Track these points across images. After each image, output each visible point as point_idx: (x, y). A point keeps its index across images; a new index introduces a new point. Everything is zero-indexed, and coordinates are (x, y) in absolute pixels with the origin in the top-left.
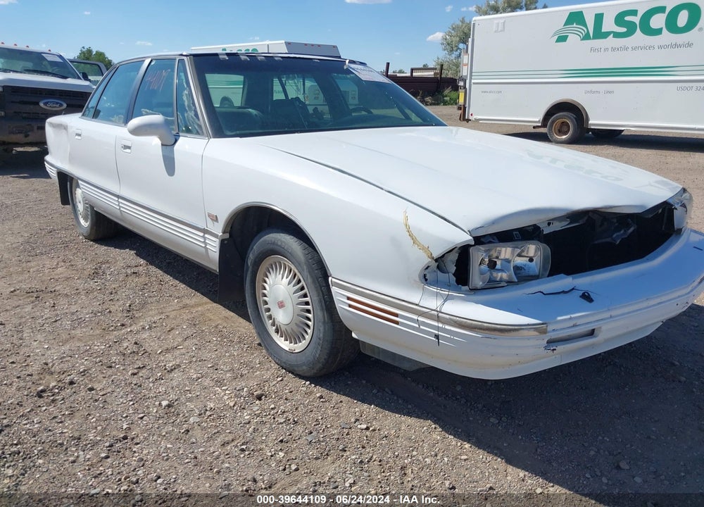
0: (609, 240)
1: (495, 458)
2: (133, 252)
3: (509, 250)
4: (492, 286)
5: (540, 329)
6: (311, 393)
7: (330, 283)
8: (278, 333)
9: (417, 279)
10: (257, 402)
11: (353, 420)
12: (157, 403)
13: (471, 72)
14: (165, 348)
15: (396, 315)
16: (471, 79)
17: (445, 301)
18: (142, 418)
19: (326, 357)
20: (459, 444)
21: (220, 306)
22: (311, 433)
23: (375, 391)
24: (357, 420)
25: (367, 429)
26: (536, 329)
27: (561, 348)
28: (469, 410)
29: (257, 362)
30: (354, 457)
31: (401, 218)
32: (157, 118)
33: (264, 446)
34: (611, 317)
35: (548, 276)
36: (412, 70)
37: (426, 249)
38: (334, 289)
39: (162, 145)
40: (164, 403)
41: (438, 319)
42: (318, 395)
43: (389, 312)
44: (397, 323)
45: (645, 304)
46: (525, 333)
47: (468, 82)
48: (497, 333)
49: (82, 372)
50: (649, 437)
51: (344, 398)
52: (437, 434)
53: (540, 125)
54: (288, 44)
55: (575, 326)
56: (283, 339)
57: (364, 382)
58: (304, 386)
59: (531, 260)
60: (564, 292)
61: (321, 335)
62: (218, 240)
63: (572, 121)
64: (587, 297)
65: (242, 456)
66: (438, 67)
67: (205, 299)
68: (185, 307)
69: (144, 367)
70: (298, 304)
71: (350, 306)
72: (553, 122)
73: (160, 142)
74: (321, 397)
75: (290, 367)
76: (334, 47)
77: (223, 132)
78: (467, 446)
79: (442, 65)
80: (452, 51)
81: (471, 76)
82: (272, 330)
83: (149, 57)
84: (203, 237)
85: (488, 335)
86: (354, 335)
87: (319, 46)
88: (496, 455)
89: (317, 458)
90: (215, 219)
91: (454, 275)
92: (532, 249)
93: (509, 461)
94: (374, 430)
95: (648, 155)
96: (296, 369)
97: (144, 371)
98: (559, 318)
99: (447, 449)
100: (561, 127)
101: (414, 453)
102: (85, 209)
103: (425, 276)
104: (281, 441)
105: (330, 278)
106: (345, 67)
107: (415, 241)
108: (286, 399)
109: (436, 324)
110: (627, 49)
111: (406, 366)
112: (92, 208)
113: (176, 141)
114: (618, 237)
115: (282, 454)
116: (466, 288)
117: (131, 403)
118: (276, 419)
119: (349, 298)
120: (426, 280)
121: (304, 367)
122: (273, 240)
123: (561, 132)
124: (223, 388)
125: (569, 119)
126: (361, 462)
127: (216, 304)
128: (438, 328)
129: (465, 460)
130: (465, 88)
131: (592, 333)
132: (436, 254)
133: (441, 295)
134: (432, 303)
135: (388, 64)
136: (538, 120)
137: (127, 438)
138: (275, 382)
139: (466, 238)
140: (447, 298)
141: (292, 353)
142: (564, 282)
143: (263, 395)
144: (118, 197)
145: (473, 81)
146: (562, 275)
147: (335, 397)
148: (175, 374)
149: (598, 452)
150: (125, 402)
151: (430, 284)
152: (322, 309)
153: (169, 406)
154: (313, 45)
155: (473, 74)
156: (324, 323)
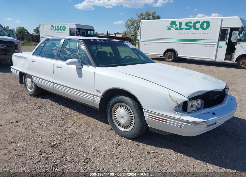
0: (213, 98)
1: (191, 158)
2: (50, 100)
3: (195, 102)
4: (193, 112)
5: (206, 122)
6: (133, 143)
7: (143, 111)
8: (119, 126)
9: (173, 110)
10: (119, 146)
11: (149, 150)
12: (90, 148)
13: (140, 38)
14: (82, 131)
15: (166, 120)
16: (140, 40)
17: (181, 116)
18: (88, 153)
19: (139, 132)
20: (180, 155)
21: (91, 118)
22: (140, 154)
23: (151, 142)
24: (150, 150)
25: (154, 152)
26: (205, 123)
27: (209, 127)
28: (179, 146)
29: (113, 135)
30: (155, 160)
31: (168, 94)
32: (75, 60)
33: (128, 158)
34: (220, 119)
35: (203, 108)
36: (115, 34)
37: (176, 102)
38: (145, 113)
39: (76, 68)
40: (93, 148)
41: (180, 121)
42: (136, 144)
43: (163, 119)
44: (166, 122)
45: (226, 115)
46: (203, 124)
47: (139, 41)
48: (196, 124)
49: (60, 140)
50: (226, 150)
51: (143, 144)
52: (173, 153)
53: (162, 56)
54: (76, 25)
55: (213, 121)
56: (121, 127)
57: (147, 139)
58: (130, 141)
59: (198, 104)
60: (208, 113)
61: (138, 126)
62: (100, 98)
63: (173, 55)
64: (214, 114)
65: (124, 161)
66: (124, 34)
67: (85, 116)
68: (80, 118)
69: (79, 138)
70: (129, 117)
71: (150, 117)
72: (167, 55)
73: (75, 67)
74: (137, 144)
75: (125, 136)
76: (92, 26)
77: (99, 65)
78: (183, 155)
79: (125, 33)
80: (128, 28)
81: (140, 39)
82: (117, 125)
83: (63, 38)
84: (94, 97)
85: (194, 125)
86: (148, 126)
87: (87, 26)
88: (191, 157)
89: (145, 161)
90: (100, 92)
91: (182, 109)
92: (199, 102)
93: (195, 158)
94: (156, 153)
95: (196, 67)
96: (127, 136)
97: (80, 139)
98: (209, 119)
99: (178, 156)
100: (169, 57)
101: (170, 158)
102: (32, 86)
103: (175, 109)
104: (133, 157)
105: (143, 110)
106: (124, 44)
107: (172, 100)
108: (127, 145)
109: (179, 122)
110: (189, 33)
111: (165, 134)
112: (36, 85)
113: (82, 67)
114: (216, 97)
115: (135, 160)
116: (186, 112)
117: (82, 149)
118: (128, 151)
119: (150, 115)
120: (175, 110)
121: (130, 136)
122: (121, 98)
123: (169, 58)
124: (107, 143)
125: (172, 54)
126: (157, 161)
127: (89, 117)
128: (180, 123)
129: (184, 159)
130: (138, 43)
131: (215, 123)
132: (179, 104)
133: (180, 114)
134: (178, 117)
135: (108, 32)
136: (162, 54)
137: (88, 159)
138: (121, 141)
139: (186, 99)
140: (182, 115)
141: (125, 131)
142: (207, 110)
143: (120, 144)
144: (53, 83)
145: (141, 41)
146: (206, 108)
147: (141, 144)
148: (90, 139)
149: (215, 155)
150: (80, 148)
151: (176, 111)
152: (139, 119)
153: (94, 149)
154: (85, 25)
155: (141, 38)
156: (139, 123)
